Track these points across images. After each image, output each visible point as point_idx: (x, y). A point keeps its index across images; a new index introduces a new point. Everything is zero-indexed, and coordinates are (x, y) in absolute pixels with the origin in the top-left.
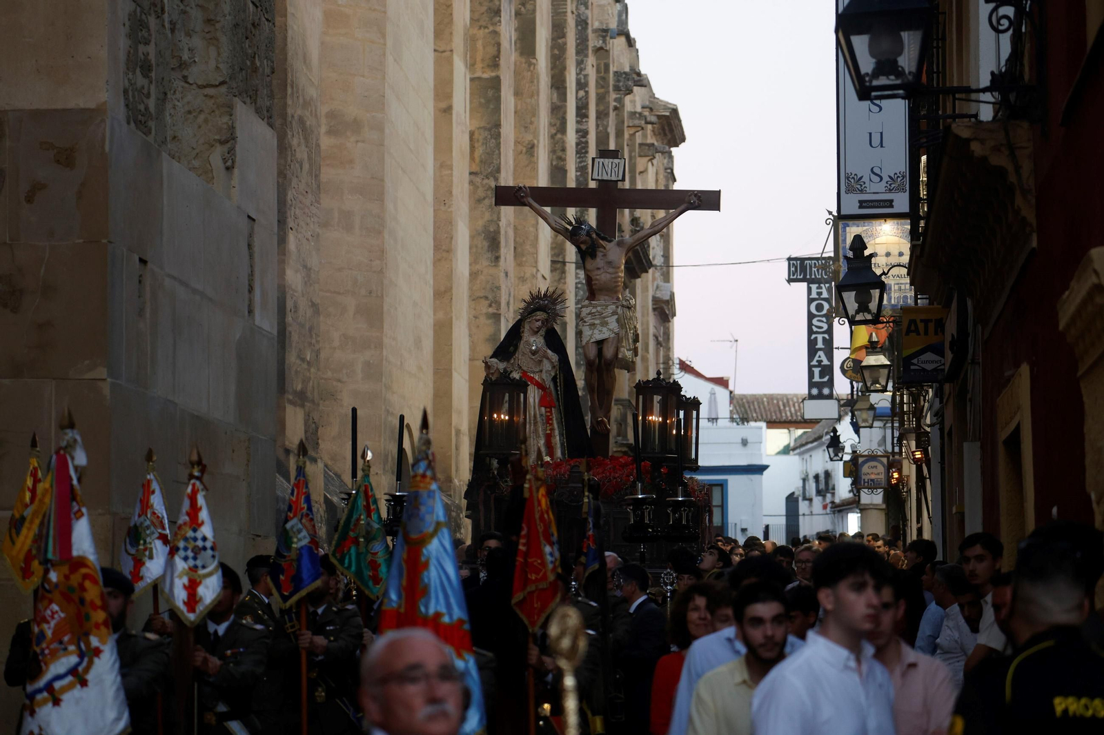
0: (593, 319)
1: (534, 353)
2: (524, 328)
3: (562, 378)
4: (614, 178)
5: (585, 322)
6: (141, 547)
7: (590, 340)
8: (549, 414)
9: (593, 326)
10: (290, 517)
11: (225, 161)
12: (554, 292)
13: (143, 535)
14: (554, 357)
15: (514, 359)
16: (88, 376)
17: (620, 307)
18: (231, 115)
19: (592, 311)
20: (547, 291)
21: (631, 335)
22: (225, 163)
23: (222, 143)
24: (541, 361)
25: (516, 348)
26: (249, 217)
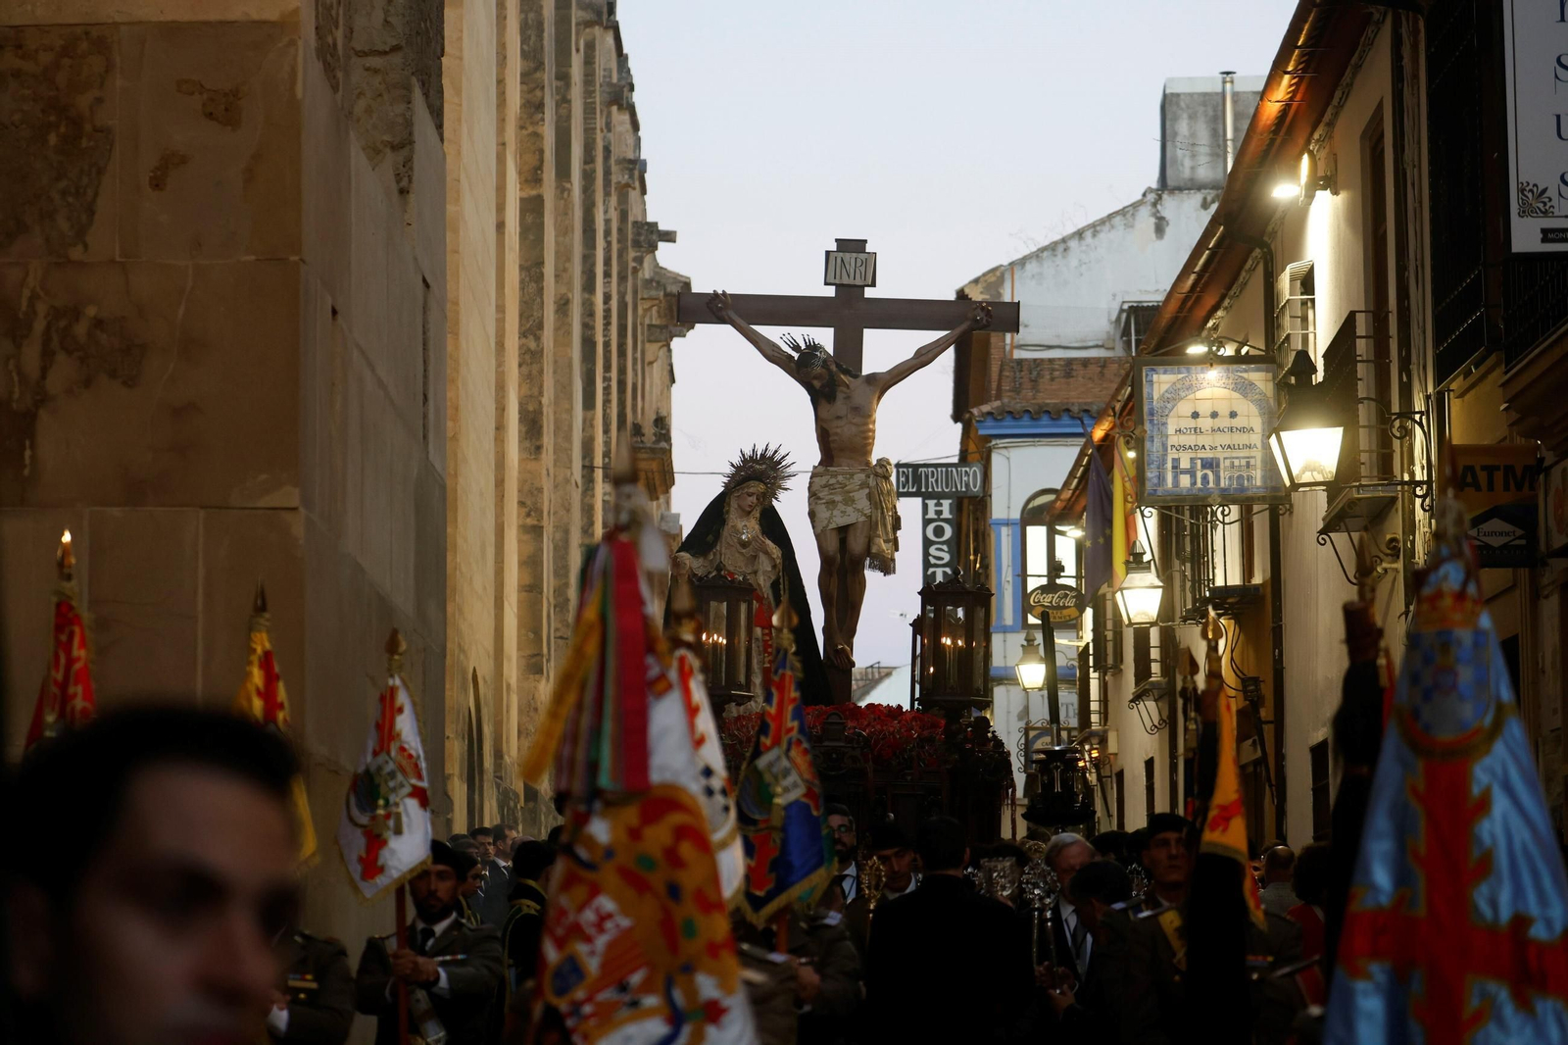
0: (831, 494)
1: (744, 545)
2: (729, 505)
3: (786, 583)
4: (858, 282)
5: (819, 498)
6: (381, 812)
7: (827, 526)
8: (768, 638)
9: (831, 504)
10: (765, 745)
11: (398, 177)
12: (776, 452)
13: (383, 790)
14: (776, 551)
15: (715, 554)
16: (261, 503)
17: (872, 476)
18: (409, 103)
19: (831, 482)
20: (766, 449)
21: (889, 520)
22: (398, 182)
23: (395, 148)
24: (755, 557)
25: (717, 537)
26: (424, 280)
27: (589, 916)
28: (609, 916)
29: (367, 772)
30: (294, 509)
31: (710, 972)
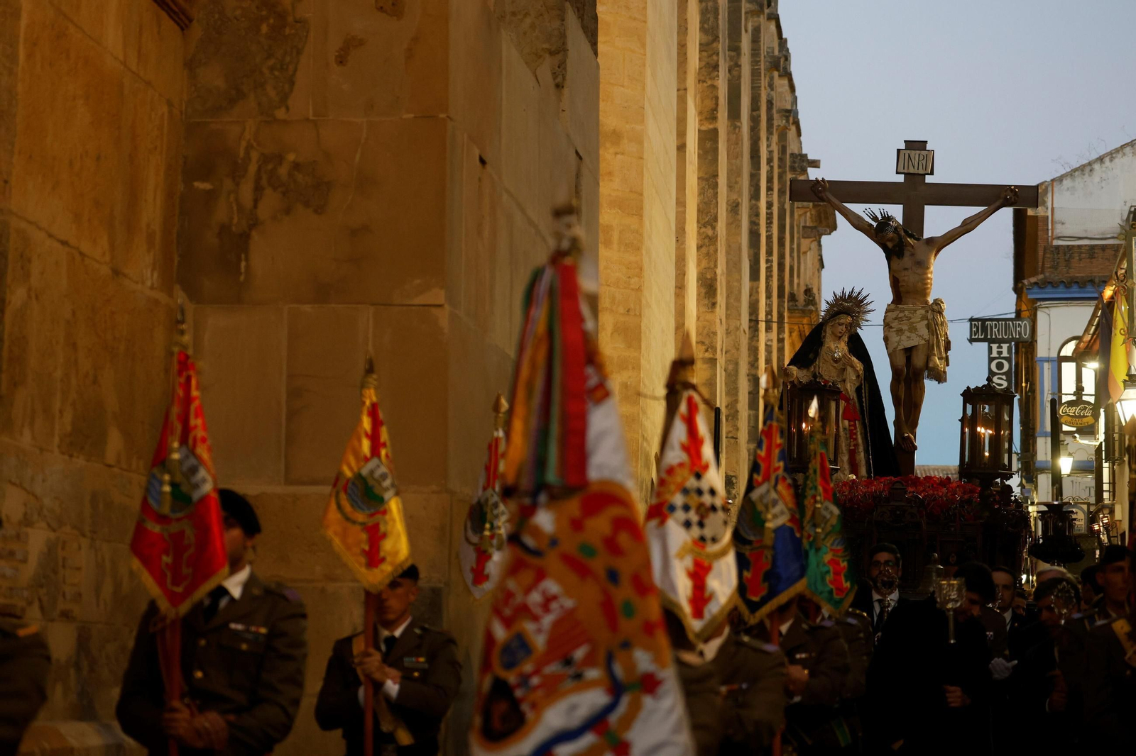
0: (900, 324)
1: (836, 361)
2: (825, 332)
3: (867, 388)
4: (921, 172)
5: (891, 328)
6: (487, 533)
7: (897, 347)
8: (853, 428)
9: (900, 332)
11: (555, 75)
12: (859, 293)
13: (489, 516)
14: (859, 365)
15: (815, 367)
16: (416, 302)
17: (930, 311)
18: (563, 20)
19: (899, 316)
20: (852, 292)
21: (942, 344)
22: (554, 79)
23: (552, 53)
24: (844, 370)
25: (817, 355)
26: (577, 153)
27: (535, 598)
28: (555, 598)
29: (479, 503)
30: (440, 306)
31: (647, 648)
